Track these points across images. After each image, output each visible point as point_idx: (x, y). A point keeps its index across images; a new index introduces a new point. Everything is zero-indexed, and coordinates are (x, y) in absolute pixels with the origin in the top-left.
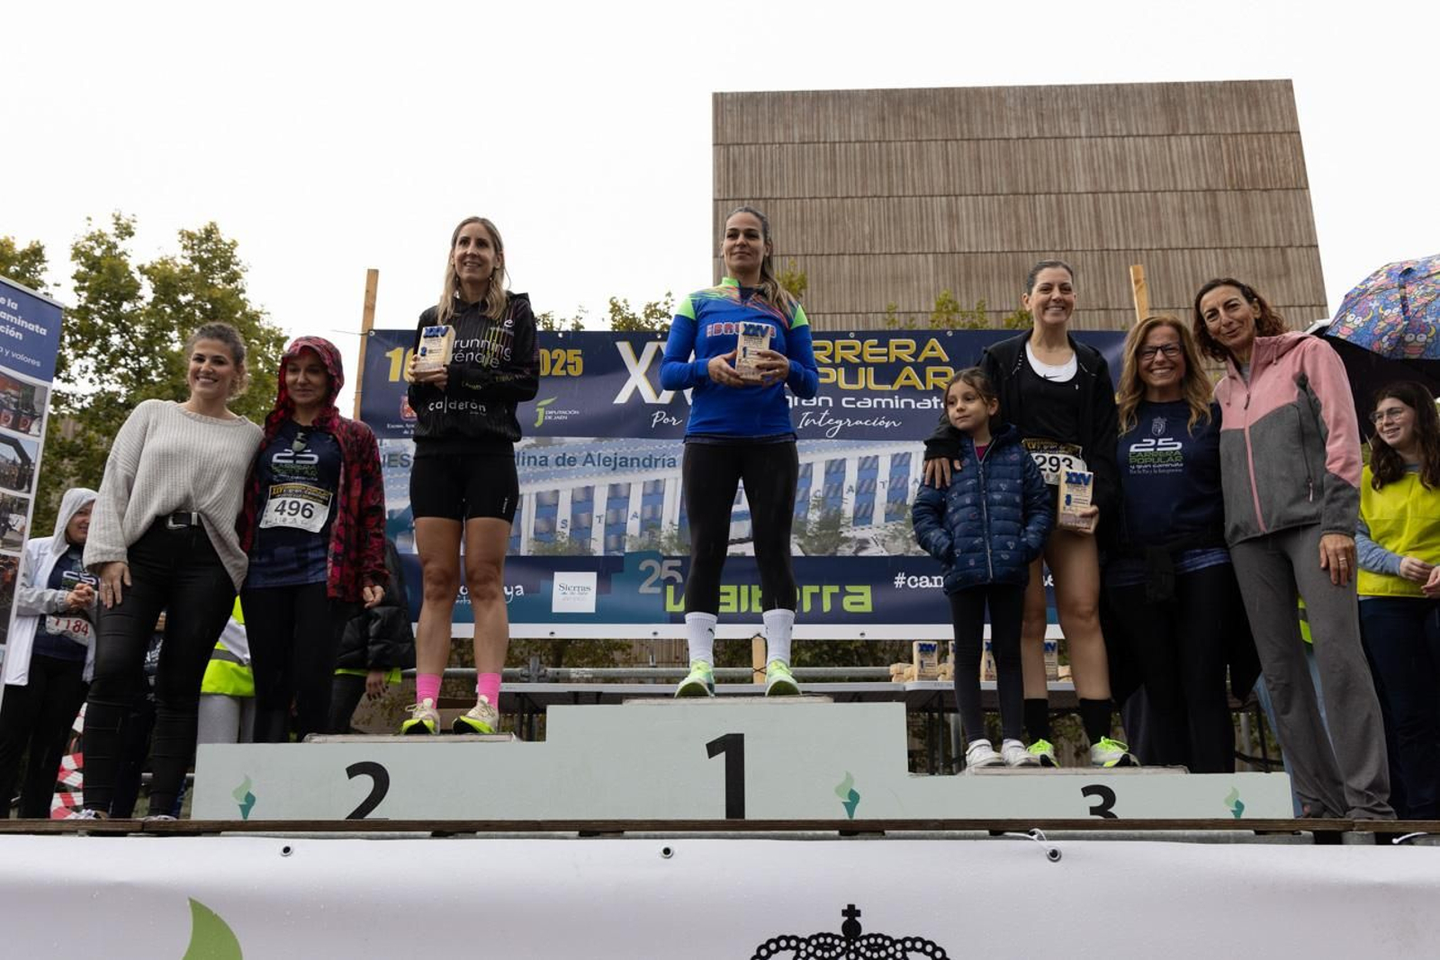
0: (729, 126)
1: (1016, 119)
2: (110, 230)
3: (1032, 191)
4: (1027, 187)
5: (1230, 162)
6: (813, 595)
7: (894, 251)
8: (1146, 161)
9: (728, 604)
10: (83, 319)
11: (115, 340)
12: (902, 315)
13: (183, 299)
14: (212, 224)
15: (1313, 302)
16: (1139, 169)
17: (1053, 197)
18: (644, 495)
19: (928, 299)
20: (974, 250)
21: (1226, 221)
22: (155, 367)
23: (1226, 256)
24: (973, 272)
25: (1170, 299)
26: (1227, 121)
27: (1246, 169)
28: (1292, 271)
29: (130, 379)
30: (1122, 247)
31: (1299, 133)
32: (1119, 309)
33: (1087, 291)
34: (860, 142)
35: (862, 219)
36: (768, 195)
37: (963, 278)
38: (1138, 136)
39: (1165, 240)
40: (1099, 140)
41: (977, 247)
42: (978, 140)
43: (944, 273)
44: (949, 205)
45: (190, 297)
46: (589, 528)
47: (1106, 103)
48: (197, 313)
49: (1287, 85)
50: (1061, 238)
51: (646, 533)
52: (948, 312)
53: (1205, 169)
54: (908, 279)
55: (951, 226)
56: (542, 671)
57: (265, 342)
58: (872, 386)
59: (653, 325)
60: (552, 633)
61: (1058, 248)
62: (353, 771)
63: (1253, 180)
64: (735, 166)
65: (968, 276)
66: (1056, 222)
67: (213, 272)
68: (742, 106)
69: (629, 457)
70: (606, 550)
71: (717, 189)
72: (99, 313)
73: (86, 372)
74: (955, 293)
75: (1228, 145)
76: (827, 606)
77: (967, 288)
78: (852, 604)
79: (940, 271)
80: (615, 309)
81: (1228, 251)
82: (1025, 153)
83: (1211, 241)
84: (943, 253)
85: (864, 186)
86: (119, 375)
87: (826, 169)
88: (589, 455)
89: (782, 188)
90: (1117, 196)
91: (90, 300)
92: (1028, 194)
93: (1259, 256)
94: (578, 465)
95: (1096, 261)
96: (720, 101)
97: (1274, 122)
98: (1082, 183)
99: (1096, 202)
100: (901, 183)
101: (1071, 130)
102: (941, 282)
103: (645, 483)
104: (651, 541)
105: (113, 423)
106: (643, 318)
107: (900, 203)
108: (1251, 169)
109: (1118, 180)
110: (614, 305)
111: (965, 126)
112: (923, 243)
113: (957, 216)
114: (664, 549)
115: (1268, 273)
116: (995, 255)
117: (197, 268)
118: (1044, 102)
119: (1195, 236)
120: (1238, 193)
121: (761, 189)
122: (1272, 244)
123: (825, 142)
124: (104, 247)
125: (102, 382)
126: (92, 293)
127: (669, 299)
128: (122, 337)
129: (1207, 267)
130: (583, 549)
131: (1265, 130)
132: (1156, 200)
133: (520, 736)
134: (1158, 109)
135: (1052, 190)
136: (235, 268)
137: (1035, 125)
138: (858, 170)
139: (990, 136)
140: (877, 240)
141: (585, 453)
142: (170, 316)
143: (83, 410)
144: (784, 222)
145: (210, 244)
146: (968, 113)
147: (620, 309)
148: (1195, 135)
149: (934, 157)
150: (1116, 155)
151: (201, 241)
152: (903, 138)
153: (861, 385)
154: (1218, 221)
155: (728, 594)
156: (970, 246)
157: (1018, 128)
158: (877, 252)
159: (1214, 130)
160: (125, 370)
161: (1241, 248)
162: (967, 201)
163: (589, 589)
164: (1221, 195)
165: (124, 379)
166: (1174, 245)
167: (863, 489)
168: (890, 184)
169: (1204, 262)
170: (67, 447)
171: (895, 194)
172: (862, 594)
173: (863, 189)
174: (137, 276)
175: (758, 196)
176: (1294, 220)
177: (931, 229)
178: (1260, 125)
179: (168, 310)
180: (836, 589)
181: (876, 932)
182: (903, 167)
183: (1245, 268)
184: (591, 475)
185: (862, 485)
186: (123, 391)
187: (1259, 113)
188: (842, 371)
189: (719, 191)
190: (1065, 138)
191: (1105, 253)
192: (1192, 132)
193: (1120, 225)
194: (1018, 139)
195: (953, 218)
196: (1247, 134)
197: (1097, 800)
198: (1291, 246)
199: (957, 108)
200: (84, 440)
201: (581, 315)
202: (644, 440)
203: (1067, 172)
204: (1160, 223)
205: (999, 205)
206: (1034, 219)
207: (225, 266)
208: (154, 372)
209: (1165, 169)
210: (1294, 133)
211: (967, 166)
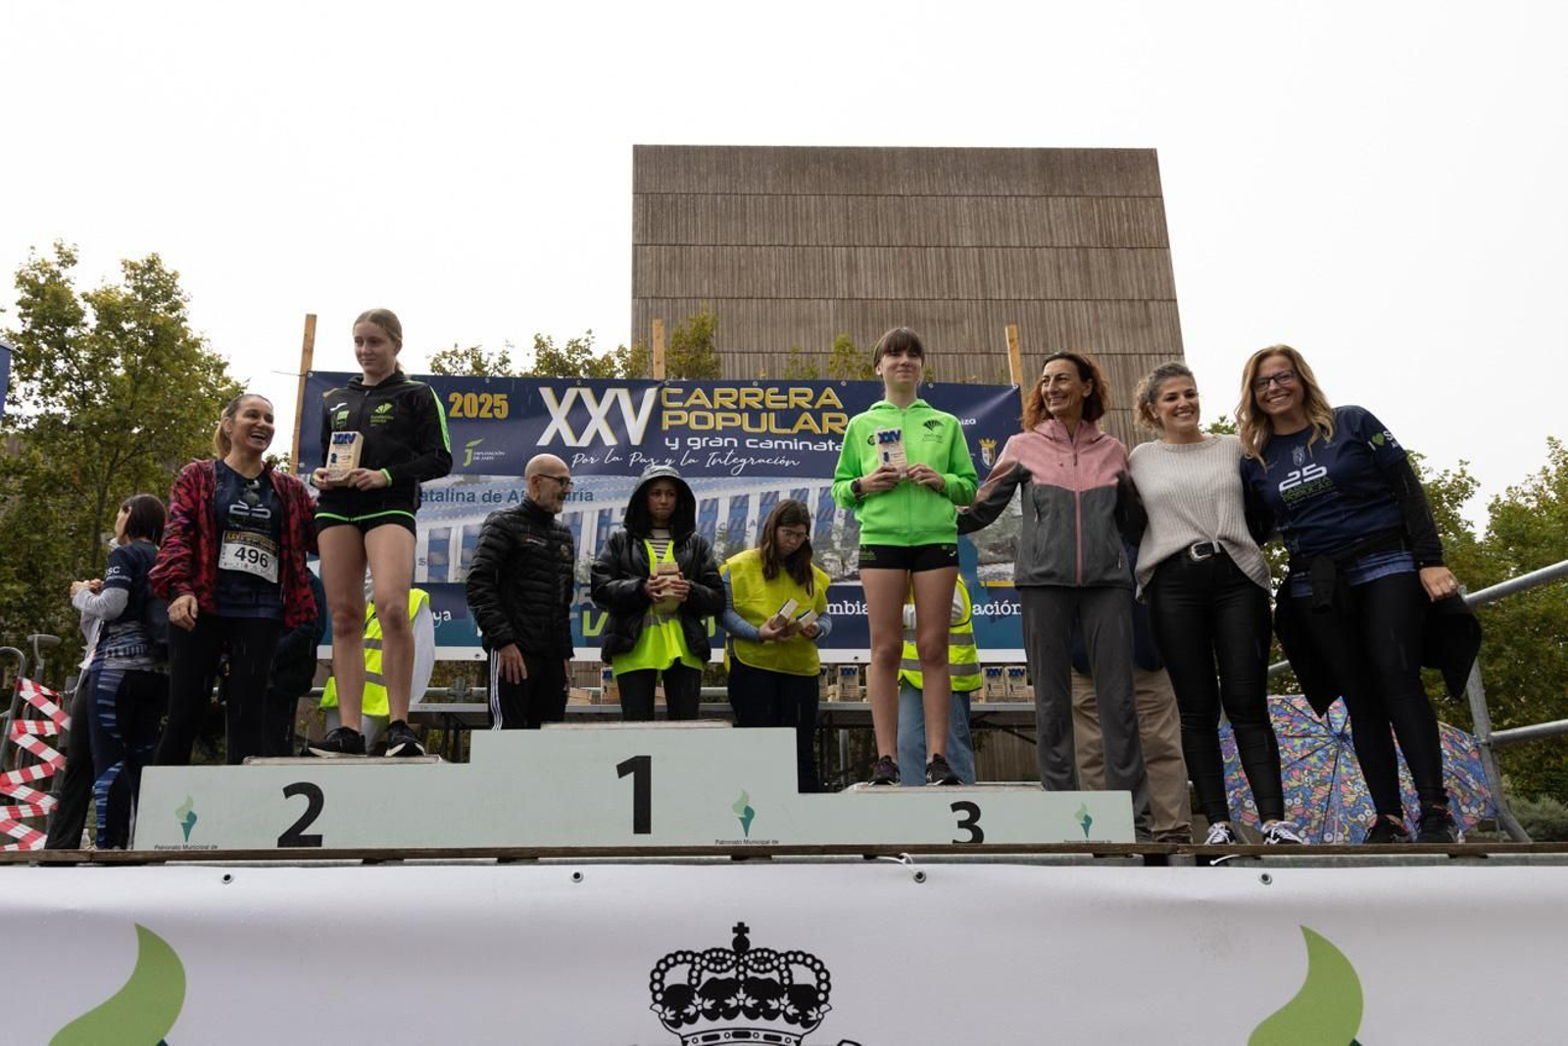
0: (648, 177)
1: (910, 177)
2: (53, 258)
3: (924, 244)
4: (919, 239)
5: (1100, 222)
7: (797, 296)
8: (1026, 221)
10: (28, 343)
11: (60, 364)
12: (805, 356)
13: (126, 326)
14: (154, 255)
16: (1020, 227)
17: (943, 250)
19: (828, 341)
20: (870, 297)
21: (1096, 276)
22: (100, 391)
23: (1096, 307)
24: (869, 316)
25: (1045, 345)
27: (1114, 229)
28: (1153, 324)
29: (75, 403)
30: (1003, 297)
31: (1161, 197)
33: (971, 337)
34: (769, 195)
35: (769, 265)
36: (684, 242)
37: (861, 321)
38: (1019, 196)
39: (1042, 292)
40: (984, 199)
41: (873, 293)
42: (876, 195)
43: (843, 317)
44: (849, 255)
45: (133, 325)
48: (140, 340)
49: (1152, 154)
50: (949, 288)
52: (846, 355)
53: (1078, 227)
54: (810, 322)
55: (850, 275)
56: (468, 691)
57: (205, 368)
58: (774, 429)
59: (575, 360)
61: (946, 297)
62: (290, 791)
63: (1121, 239)
64: (653, 214)
65: (865, 322)
66: (944, 273)
67: (155, 301)
68: (660, 158)
71: (636, 236)
72: (43, 337)
73: (31, 395)
74: (854, 335)
75: (1099, 207)
77: (864, 331)
79: (840, 315)
80: (540, 345)
81: (1098, 303)
82: (918, 209)
83: (1082, 293)
84: (843, 299)
85: (772, 236)
86: (64, 398)
87: (736, 218)
88: (514, 492)
89: (696, 236)
90: (1000, 250)
91: (37, 325)
92: (920, 246)
93: (1125, 307)
95: (980, 310)
97: (1140, 187)
98: (967, 238)
99: (981, 255)
100: (805, 233)
101: (959, 189)
102: (840, 326)
105: (58, 444)
106: (566, 354)
107: (804, 252)
108: (1119, 229)
109: (1001, 235)
110: (539, 341)
111: (864, 183)
112: (825, 289)
113: (856, 265)
115: (1133, 319)
116: (889, 303)
117: (140, 297)
119: (1069, 289)
120: (1107, 251)
121: (677, 237)
122: (1136, 298)
123: (736, 194)
124: (47, 275)
125: (47, 404)
126: (36, 318)
127: (590, 336)
128: (66, 362)
129: (1079, 316)
131: (1131, 194)
132: (1035, 255)
133: (445, 757)
134: (1037, 172)
135: (942, 243)
136: (177, 297)
137: (927, 183)
138: (767, 221)
139: (886, 192)
140: (782, 285)
142: (113, 341)
143: (27, 430)
144: (697, 266)
145: (153, 274)
147: (544, 345)
148: (1070, 196)
149: (836, 210)
150: (999, 212)
151: (144, 271)
152: (808, 192)
154: (1089, 274)
156: (867, 293)
157: (912, 185)
158: (782, 296)
159: (1087, 193)
160: (70, 394)
161: (1109, 300)
162: (865, 252)
164: (1093, 253)
165: (69, 402)
166: (1049, 296)
168: (795, 233)
169: (1076, 312)
170: (12, 466)
171: (800, 243)
173: (770, 239)
174: (81, 303)
175: (674, 242)
176: (1156, 276)
177: (831, 278)
178: (1128, 189)
179: (112, 337)
181: (762, 947)
182: (807, 217)
183: (1112, 318)
186: (68, 413)
187: (1126, 179)
188: (746, 416)
189: (638, 237)
190: (954, 196)
192: (1067, 193)
193: (1002, 277)
194: (912, 195)
195: (852, 267)
196: (1115, 197)
197: (964, 815)
198: (1153, 300)
199: (857, 163)
200: (29, 459)
203: (956, 226)
204: (1037, 275)
205: (894, 256)
206: (925, 270)
207: (167, 296)
208: (97, 396)
209: (1043, 227)
210: (1157, 197)
211: (865, 222)
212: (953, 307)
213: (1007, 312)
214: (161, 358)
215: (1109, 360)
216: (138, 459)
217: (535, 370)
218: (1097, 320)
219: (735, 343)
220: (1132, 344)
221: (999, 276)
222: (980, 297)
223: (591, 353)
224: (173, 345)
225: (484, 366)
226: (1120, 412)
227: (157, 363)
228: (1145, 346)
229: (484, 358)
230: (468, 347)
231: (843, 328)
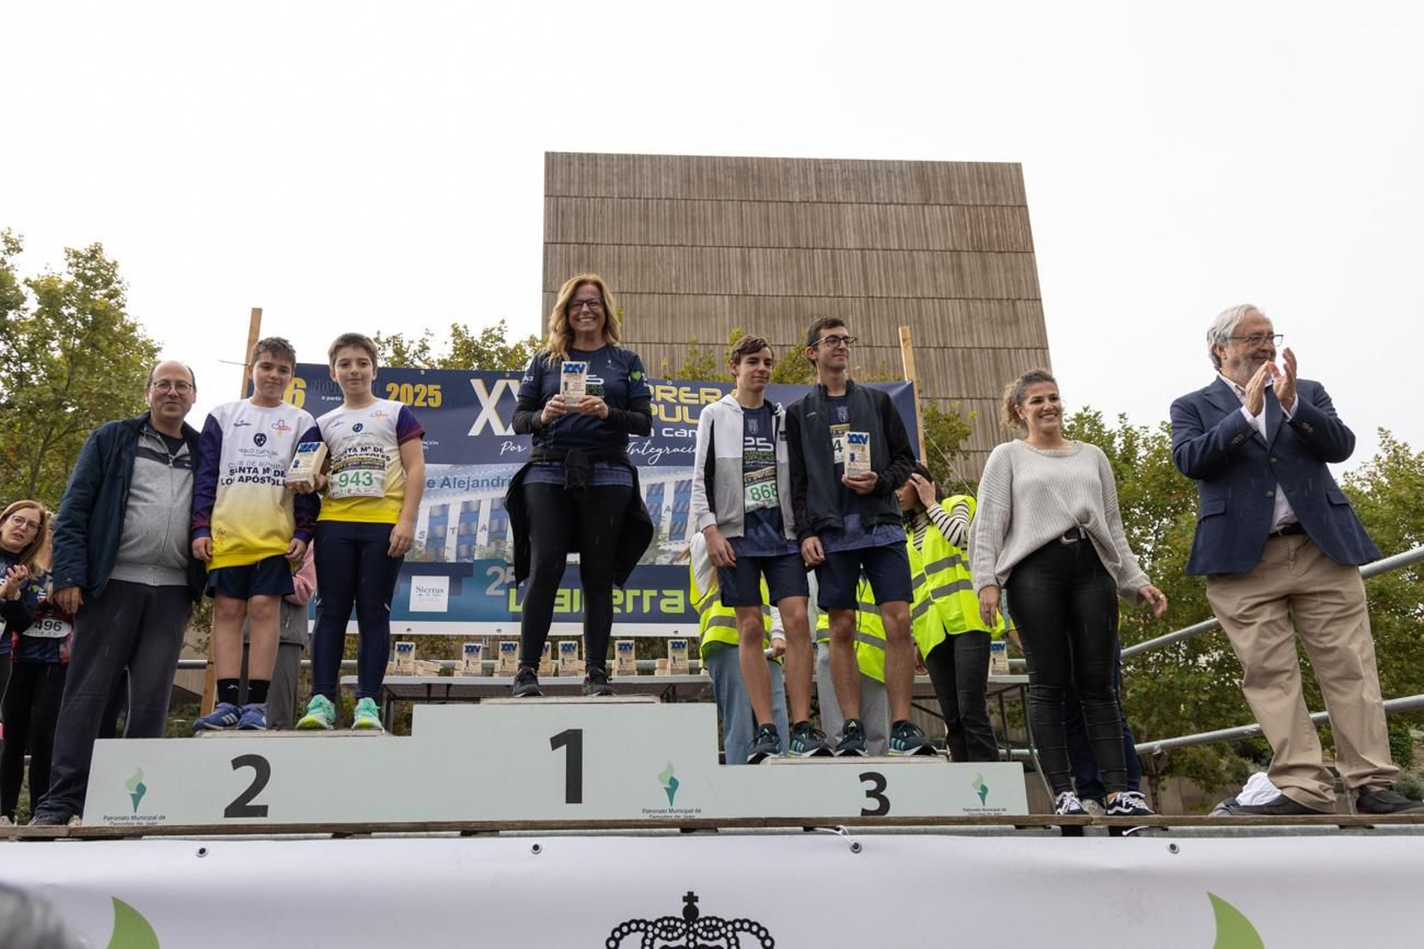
0: (559, 181)
1: (800, 184)
3: (811, 246)
4: (807, 243)
5: (971, 228)
6: (635, 598)
7: (696, 292)
8: (905, 226)
9: (562, 605)
12: (702, 346)
13: (65, 311)
14: (96, 244)
15: (1037, 345)
16: (898, 229)
17: (829, 251)
18: (492, 510)
19: (724, 334)
20: (762, 293)
21: (968, 278)
23: (968, 305)
24: (762, 311)
25: (923, 339)
26: (970, 194)
27: (984, 234)
28: (1021, 321)
30: (884, 295)
31: (1026, 206)
32: (881, 347)
34: (670, 199)
35: (669, 264)
36: (591, 241)
37: (753, 316)
38: (898, 204)
39: (919, 291)
40: (866, 206)
41: (765, 290)
42: (768, 202)
43: (737, 311)
44: (743, 254)
45: (73, 310)
46: (443, 539)
47: (873, 178)
49: (1017, 167)
50: (835, 287)
51: (493, 544)
53: (952, 233)
54: (707, 317)
55: (744, 273)
57: (139, 352)
58: (687, 419)
59: (489, 348)
60: (409, 630)
61: (832, 294)
62: (238, 763)
63: (990, 243)
64: (563, 214)
65: (757, 315)
66: (830, 271)
67: (95, 289)
68: (570, 164)
69: (480, 479)
70: (458, 556)
71: (547, 235)
74: (747, 328)
75: (970, 214)
76: (646, 608)
77: (756, 325)
78: (668, 606)
79: (735, 310)
80: (457, 333)
81: (970, 302)
82: (806, 215)
83: (956, 292)
84: (737, 295)
85: (672, 236)
87: (640, 220)
88: (447, 479)
89: (602, 236)
90: (880, 252)
92: (808, 248)
93: (994, 306)
94: (436, 487)
96: (551, 159)
97: (1007, 197)
98: (852, 241)
99: (863, 257)
100: (702, 234)
101: (844, 197)
102: (735, 321)
103: (493, 500)
104: (497, 551)
106: (480, 341)
107: (701, 251)
108: (989, 233)
109: (881, 239)
110: (456, 330)
111: (756, 190)
112: (721, 285)
113: (750, 264)
114: (508, 557)
115: (1002, 318)
116: (780, 298)
117: (80, 284)
118: (822, 173)
119: (943, 289)
120: (978, 254)
121: (585, 236)
122: (1005, 297)
123: (640, 198)
127: (503, 326)
129: (953, 314)
130: (438, 556)
131: (999, 203)
132: (912, 257)
134: (914, 183)
135: (828, 246)
136: (117, 286)
137: (814, 191)
138: (668, 223)
139: (777, 199)
140: (682, 282)
141: (443, 477)
142: (53, 327)
144: (604, 262)
145: (94, 263)
146: (759, 180)
147: (460, 333)
148: (944, 205)
149: (730, 215)
150: (880, 220)
151: (86, 260)
152: (706, 198)
153: (678, 419)
154: (962, 276)
155: (562, 596)
156: (759, 290)
157: (800, 193)
158: (682, 292)
159: (960, 203)
160: (7, 374)
161: (980, 299)
162: (757, 252)
163: (442, 591)
164: (965, 257)
166: (926, 296)
167: (678, 510)
168: (694, 235)
169: (950, 310)
171: (698, 244)
172: (676, 597)
173: (671, 238)
174: (23, 288)
175: (582, 241)
176: (1022, 277)
177: (727, 275)
178: (996, 198)
179: (51, 321)
180: (654, 593)
181: (711, 915)
182: (705, 222)
183: (983, 314)
184: (448, 495)
185: (678, 505)
186: (5, 392)
187: (995, 189)
188: (662, 407)
189: (549, 236)
190: (839, 203)
191: (870, 300)
192: (942, 202)
193: (883, 277)
194: (801, 202)
195: (745, 266)
196: (985, 206)
197: (871, 785)
198: (1019, 299)
199: (750, 173)
201: (424, 336)
202: (493, 466)
203: (840, 230)
204: (915, 277)
205: (784, 257)
206: (813, 268)
207: (107, 283)
208: (34, 377)
209: (919, 232)
210: (1022, 207)
211: (758, 225)
212: (838, 302)
213: (888, 309)
214: (99, 341)
215: (980, 354)
216: (71, 437)
217: (452, 357)
218: (969, 316)
219: (638, 335)
220: (1001, 339)
221: (879, 274)
222: (863, 294)
223: (504, 341)
224: (111, 330)
225: (404, 353)
226: (991, 401)
227: (94, 346)
228: (1013, 340)
229: (405, 345)
230: (390, 335)
231: (738, 323)
